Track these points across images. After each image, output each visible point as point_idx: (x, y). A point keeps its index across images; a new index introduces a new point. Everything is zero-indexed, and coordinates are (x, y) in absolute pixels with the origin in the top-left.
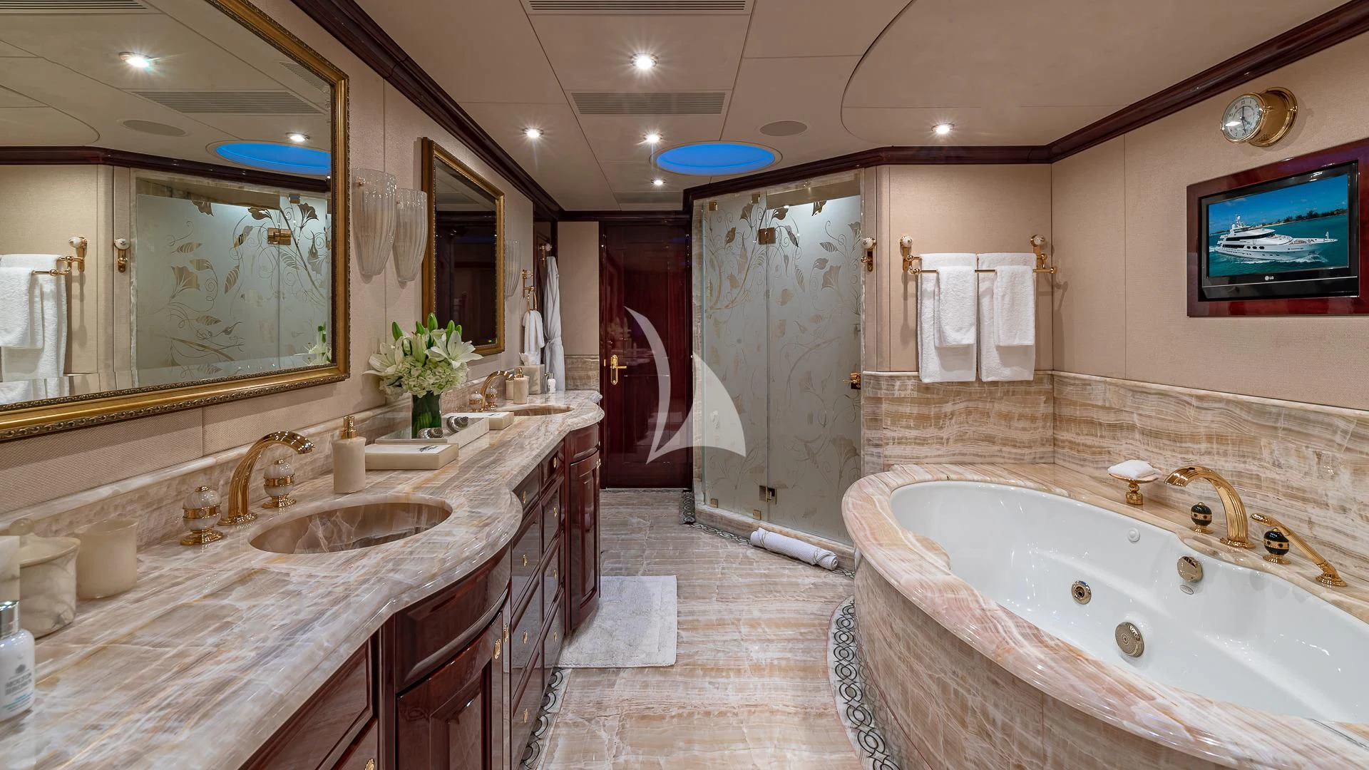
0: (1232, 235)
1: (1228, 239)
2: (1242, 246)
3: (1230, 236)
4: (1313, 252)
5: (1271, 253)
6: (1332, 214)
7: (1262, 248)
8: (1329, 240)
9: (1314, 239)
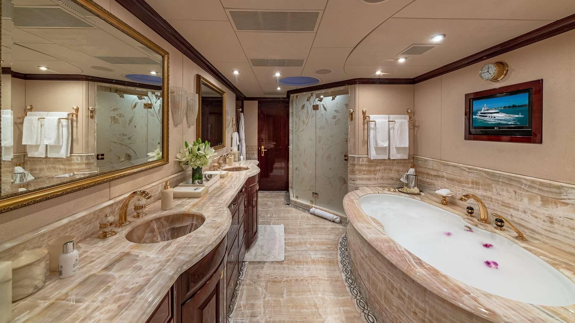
0: (483, 112)
1: (481, 113)
2: (487, 116)
3: (482, 112)
4: (514, 120)
5: (498, 120)
6: (522, 106)
7: (494, 117)
8: (520, 116)
9: (515, 115)
